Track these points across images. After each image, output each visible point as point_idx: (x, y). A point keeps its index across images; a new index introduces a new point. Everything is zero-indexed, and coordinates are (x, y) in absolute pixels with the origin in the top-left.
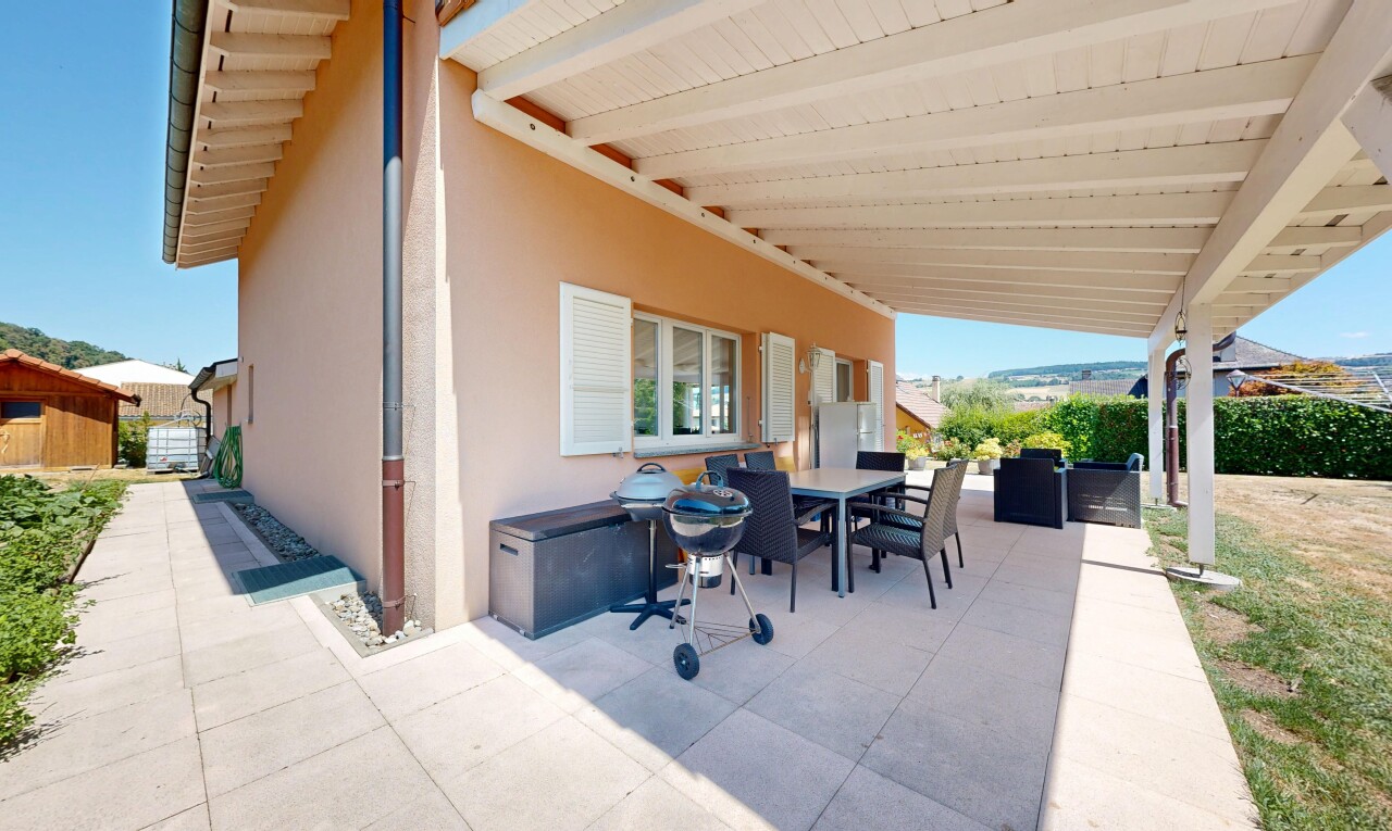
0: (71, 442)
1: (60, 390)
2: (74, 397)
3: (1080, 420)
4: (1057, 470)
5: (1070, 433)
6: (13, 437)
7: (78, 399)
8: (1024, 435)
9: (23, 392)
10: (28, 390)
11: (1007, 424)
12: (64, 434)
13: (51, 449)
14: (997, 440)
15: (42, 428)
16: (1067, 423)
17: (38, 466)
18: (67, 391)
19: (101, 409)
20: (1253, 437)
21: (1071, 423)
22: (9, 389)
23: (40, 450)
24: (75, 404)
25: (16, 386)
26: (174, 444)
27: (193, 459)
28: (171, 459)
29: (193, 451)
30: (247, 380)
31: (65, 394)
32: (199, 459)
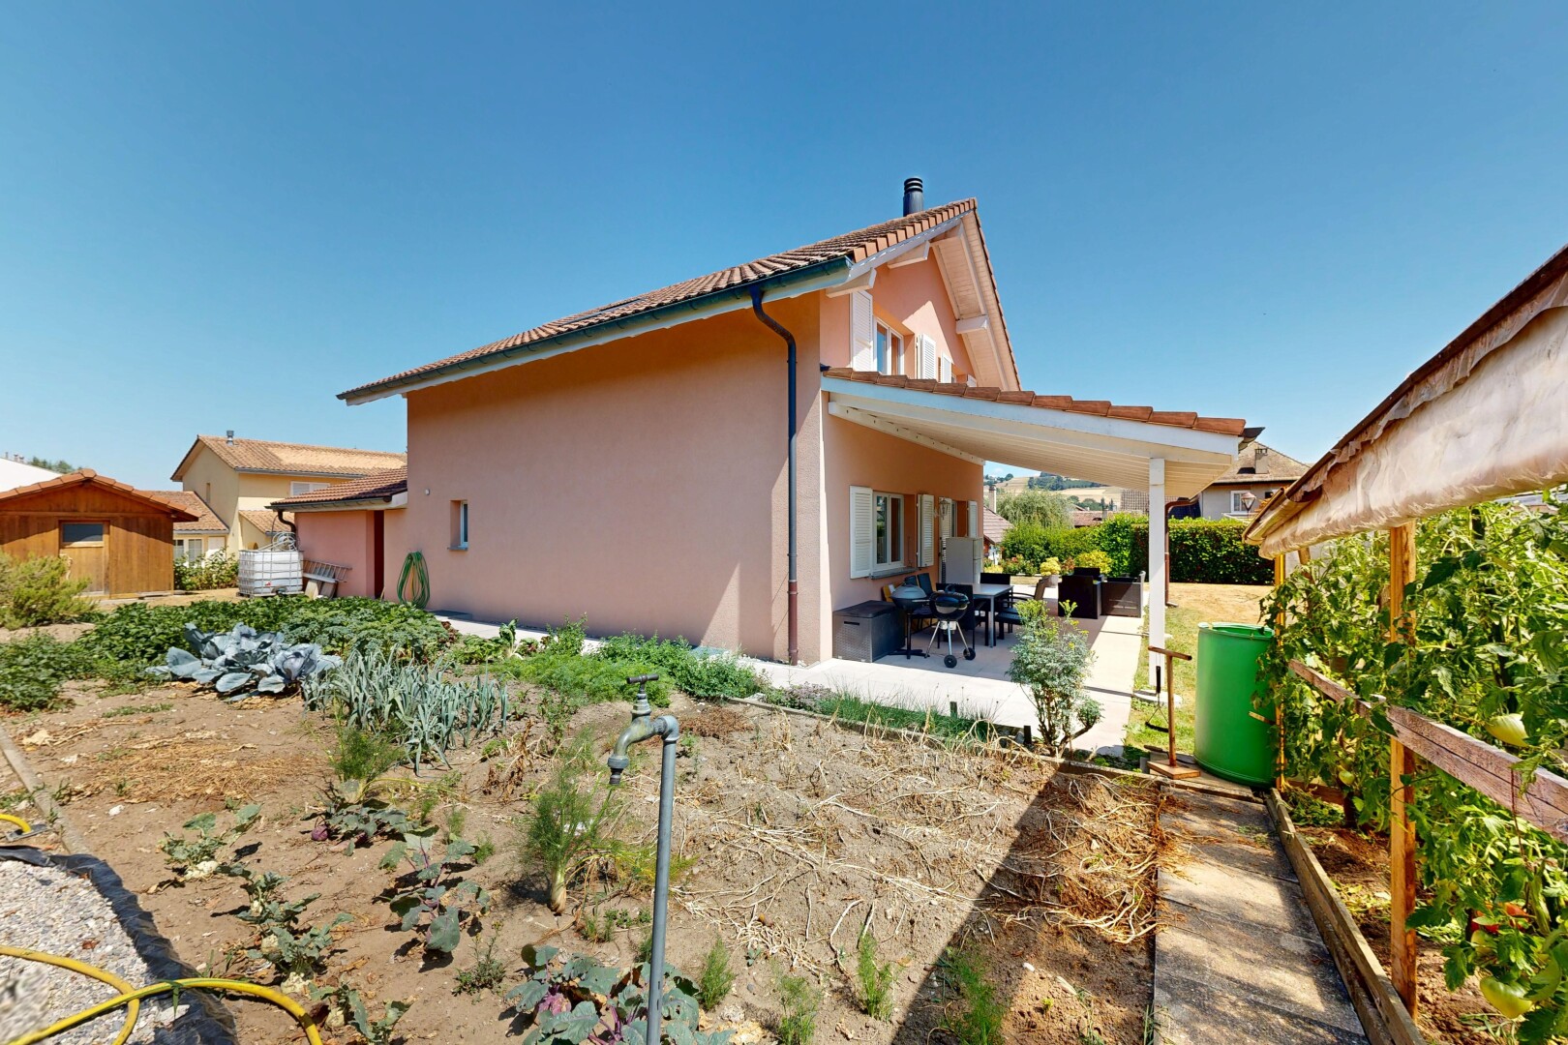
0: (135, 567)
1: (124, 511)
2: (137, 518)
3: (1123, 537)
4: (1096, 582)
5: (1113, 550)
6: (75, 562)
7: (141, 520)
8: (1078, 551)
9: (89, 514)
10: (94, 511)
11: (1063, 540)
12: (128, 558)
13: (116, 575)
14: (1056, 558)
15: (105, 552)
16: (1112, 540)
17: (101, 593)
18: (131, 511)
19: (163, 531)
20: (1238, 554)
21: (1115, 540)
22: (74, 511)
23: (103, 577)
24: (138, 526)
25: (82, 508)
26: (275, 567)
27: (294, 582)
28: (275, 584)
29: (294, 575)
30: (446, 512)
31: (129, 515)
32: (300, 582)
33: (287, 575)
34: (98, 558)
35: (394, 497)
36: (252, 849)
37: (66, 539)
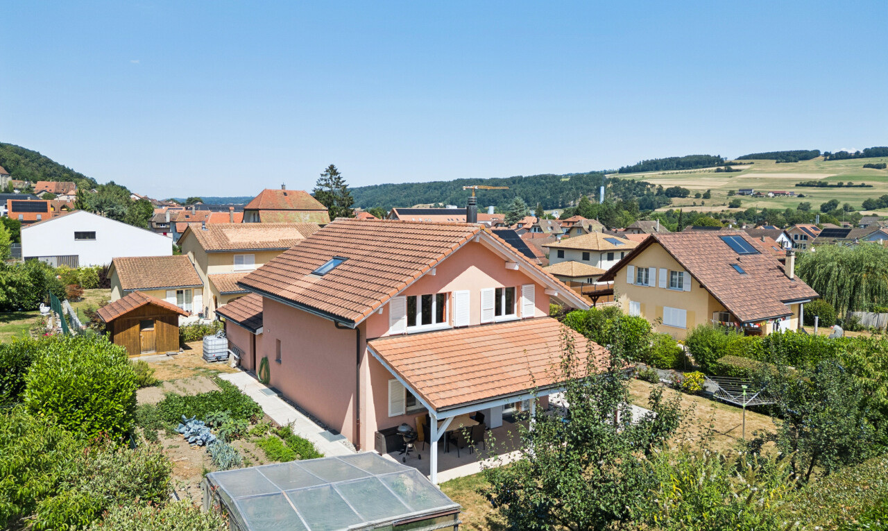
0: (165, 340)
1: (160, 314)
6: (145, 337)
7: (166, 317)
9: (149, 317)
10: (151, 315)
12: (163, 335)
13: (159, 343)
15: (155, 333)
17: (154, 352)
18: (163, 314)
19: (175, 322)
22: (145, 316)
23: (154, 343)
24: (166, 320)
25: (147, 313)
26: (217, 347)
27: (224, 354)
28: (217, 355)
29: (224, 350)
30: (275, 344)
31: (163, 316)
32: (227, 354)
33: (221, 351)
34: (152, 335)
35: (257, 330)
36: (189, 487)
37: (142, 328)
